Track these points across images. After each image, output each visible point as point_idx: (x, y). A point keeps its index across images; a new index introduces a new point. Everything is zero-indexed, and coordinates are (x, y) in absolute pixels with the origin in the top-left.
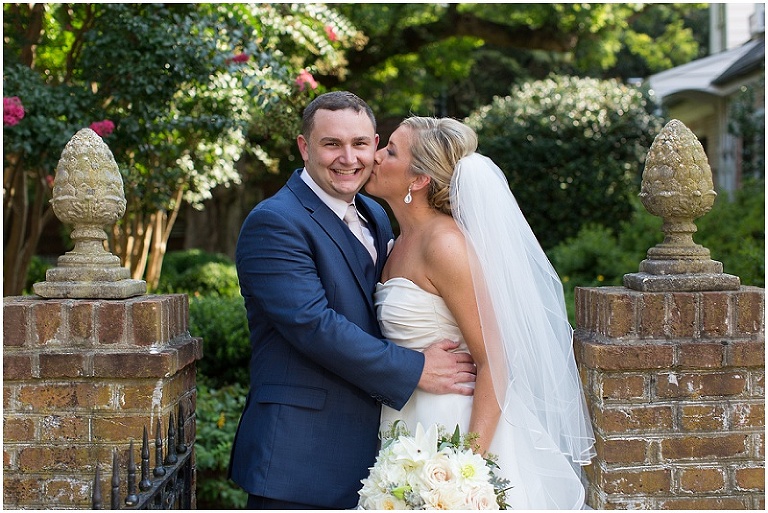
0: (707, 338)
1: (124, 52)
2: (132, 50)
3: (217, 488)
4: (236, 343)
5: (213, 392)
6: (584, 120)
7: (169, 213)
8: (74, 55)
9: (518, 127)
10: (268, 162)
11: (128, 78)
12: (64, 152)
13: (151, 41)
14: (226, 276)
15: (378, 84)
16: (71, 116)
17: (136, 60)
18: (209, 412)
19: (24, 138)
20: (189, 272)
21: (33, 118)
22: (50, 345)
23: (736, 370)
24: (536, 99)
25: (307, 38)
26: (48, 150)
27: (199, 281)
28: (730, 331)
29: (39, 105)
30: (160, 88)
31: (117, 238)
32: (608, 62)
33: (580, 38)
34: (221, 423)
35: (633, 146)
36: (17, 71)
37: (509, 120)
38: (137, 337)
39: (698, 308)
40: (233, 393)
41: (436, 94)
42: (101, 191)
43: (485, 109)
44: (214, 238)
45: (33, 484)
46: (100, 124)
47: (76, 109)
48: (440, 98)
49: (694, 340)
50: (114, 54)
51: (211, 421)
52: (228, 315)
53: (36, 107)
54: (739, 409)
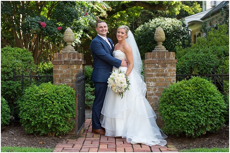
0: (162, 59)
6: (167, 28)
10: (89, 37)
11: (64, 18)
15: (115, 19)
19: (45, 30)
22: (65, 59)
23: (166, 64)
24: (155, 23)
25: (97, 8)
28: (166, 58)
32: (178, 13)
33: (169, 7)
37: (148, 28)
38: (78, 58)
41: (131, 22)
42: (71, 37)
43: (142, 26)
49: (160, 59)
54: (167, 69)
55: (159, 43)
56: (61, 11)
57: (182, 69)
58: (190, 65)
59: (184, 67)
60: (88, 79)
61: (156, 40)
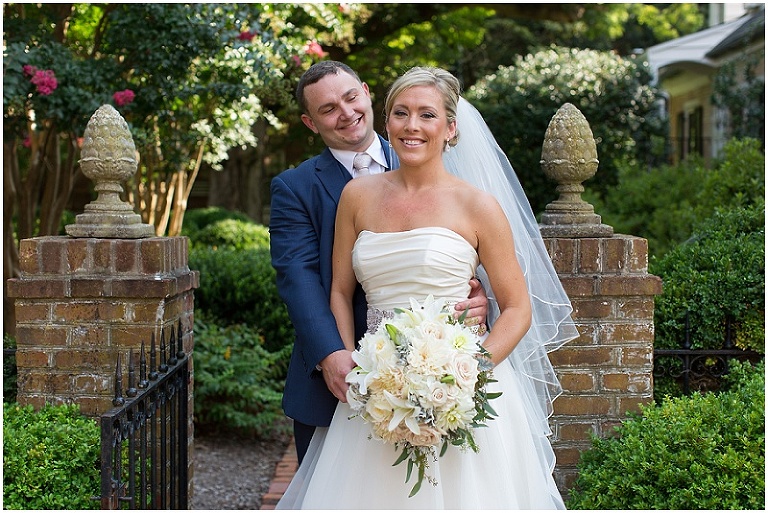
0: (583, 273)
1: (143, 31)
2: (150, 29)
3: (224, 410)
4: (243, 289)
5: (222, 330)
6: (581, 89)
7: (189, 173)
8: (102, 29)
9: (520, 96)
10: (278, 126)
11: (147, 54)
12: (89, 123)
13: (167, 21)
14: (243, 231)
15: (396, 51)
16: (97, 87)
17: (154, 37)
18: (217, 345)
19: (57, 106)
20: (209, 227)
21: (65, 89)
22: (78, 272)
23: (604, 298)
24: (538, 68)
26: (78, 116)
27: (218, 236)
28: (601, 268)
29: (70, 77)
30: (175, 63)
31: (142, 194)
32: (615, 32)
34: (228, 355)
35: (627, 114)
36: (51, 47)
37: (512, 88)
38: (145, 267)
39: (576, 251)
40: (240, 331)
41: (452, 61)
42: (118, 154)
43: (491, 78)
44: (236, 197)
45: (65, 378)
46: (123, 93)
47: (102, 81)
48: (456, 64)
49: (573, 274)
50: (135, 33)
51: (219, 354)
52: (237, 263)
53: (67, 79)
54: (607, 327)
55: (567, 189)
56: (134, 21)
57: (680, 321)
58: (725, 304)
59: (692, 312)
60: (262, 306)
61: (552, 174)
